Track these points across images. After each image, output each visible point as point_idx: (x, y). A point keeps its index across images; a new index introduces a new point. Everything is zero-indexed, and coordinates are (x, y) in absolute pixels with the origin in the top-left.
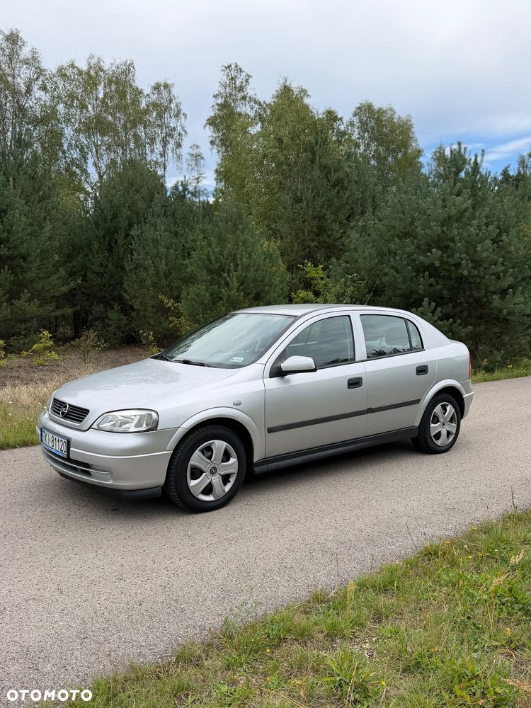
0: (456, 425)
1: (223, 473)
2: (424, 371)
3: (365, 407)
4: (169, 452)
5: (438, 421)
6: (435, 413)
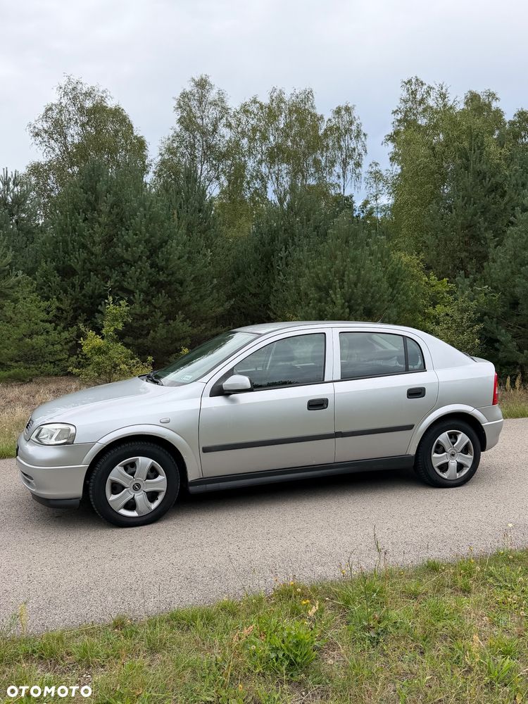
0: (472, 457)
1: (147, 490)
2: (420, 393)
3: (332, 431)
4: (85, 466)
5: (444, 451)
6: (439, 441)
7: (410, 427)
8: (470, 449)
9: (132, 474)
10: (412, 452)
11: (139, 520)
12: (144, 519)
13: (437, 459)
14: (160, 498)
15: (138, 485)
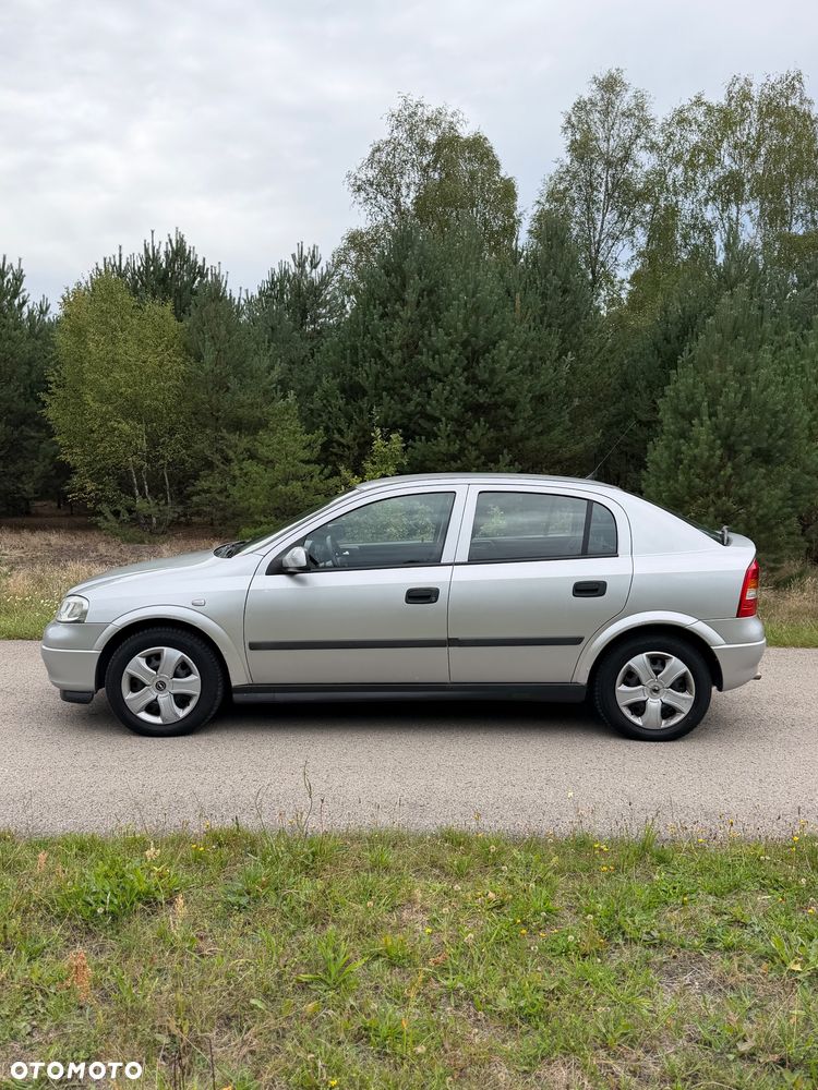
0: (692, 697)
1: (174, 691)
2: (597, 590)
3: (443, 636)
4: (96, 652)
5: (639, 683)
6: (630, 666)
7: (577, 641)
8: (690, 686)
9: (156, 669)
10: (582, 678)
11: (163, 728)
12: (169, 728)
13: (625, 694)
14: (193, 704)
15: (164, 684)
